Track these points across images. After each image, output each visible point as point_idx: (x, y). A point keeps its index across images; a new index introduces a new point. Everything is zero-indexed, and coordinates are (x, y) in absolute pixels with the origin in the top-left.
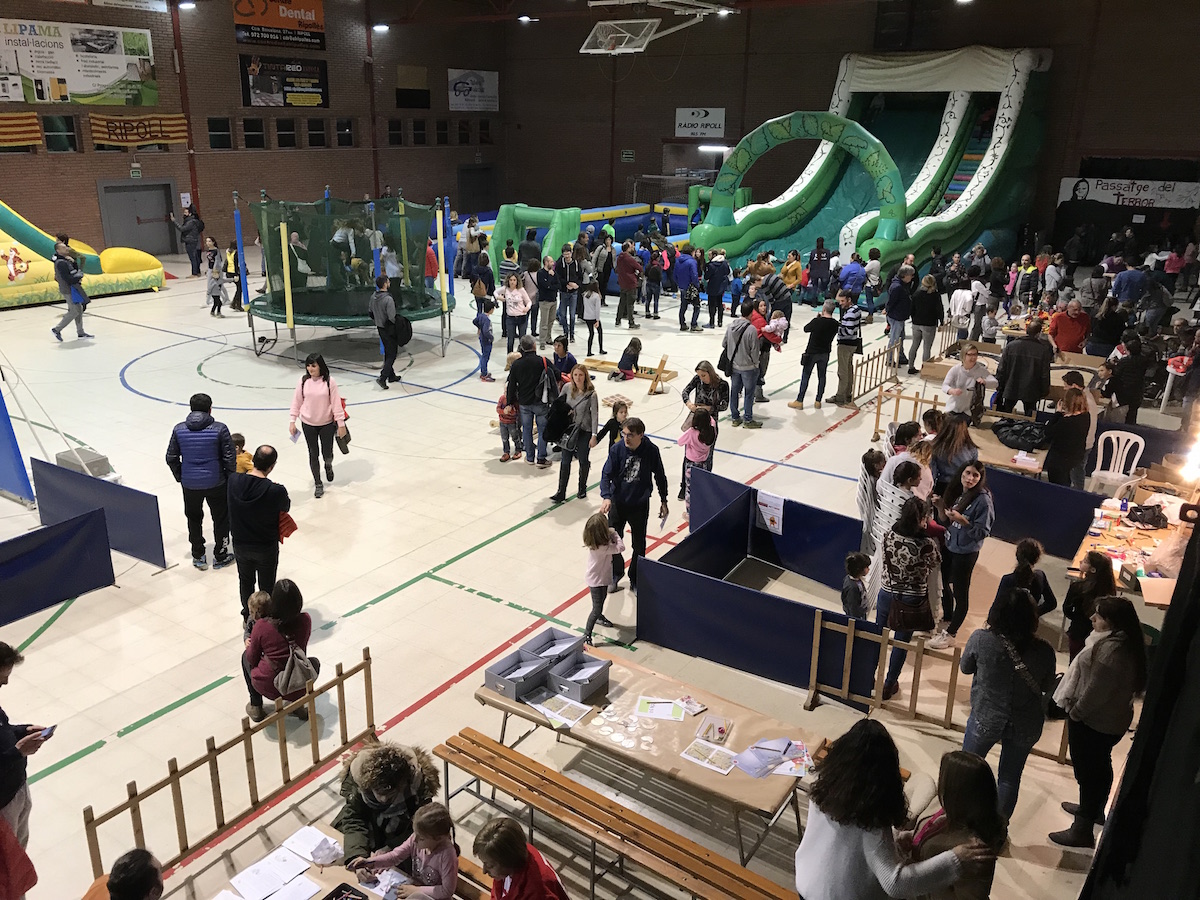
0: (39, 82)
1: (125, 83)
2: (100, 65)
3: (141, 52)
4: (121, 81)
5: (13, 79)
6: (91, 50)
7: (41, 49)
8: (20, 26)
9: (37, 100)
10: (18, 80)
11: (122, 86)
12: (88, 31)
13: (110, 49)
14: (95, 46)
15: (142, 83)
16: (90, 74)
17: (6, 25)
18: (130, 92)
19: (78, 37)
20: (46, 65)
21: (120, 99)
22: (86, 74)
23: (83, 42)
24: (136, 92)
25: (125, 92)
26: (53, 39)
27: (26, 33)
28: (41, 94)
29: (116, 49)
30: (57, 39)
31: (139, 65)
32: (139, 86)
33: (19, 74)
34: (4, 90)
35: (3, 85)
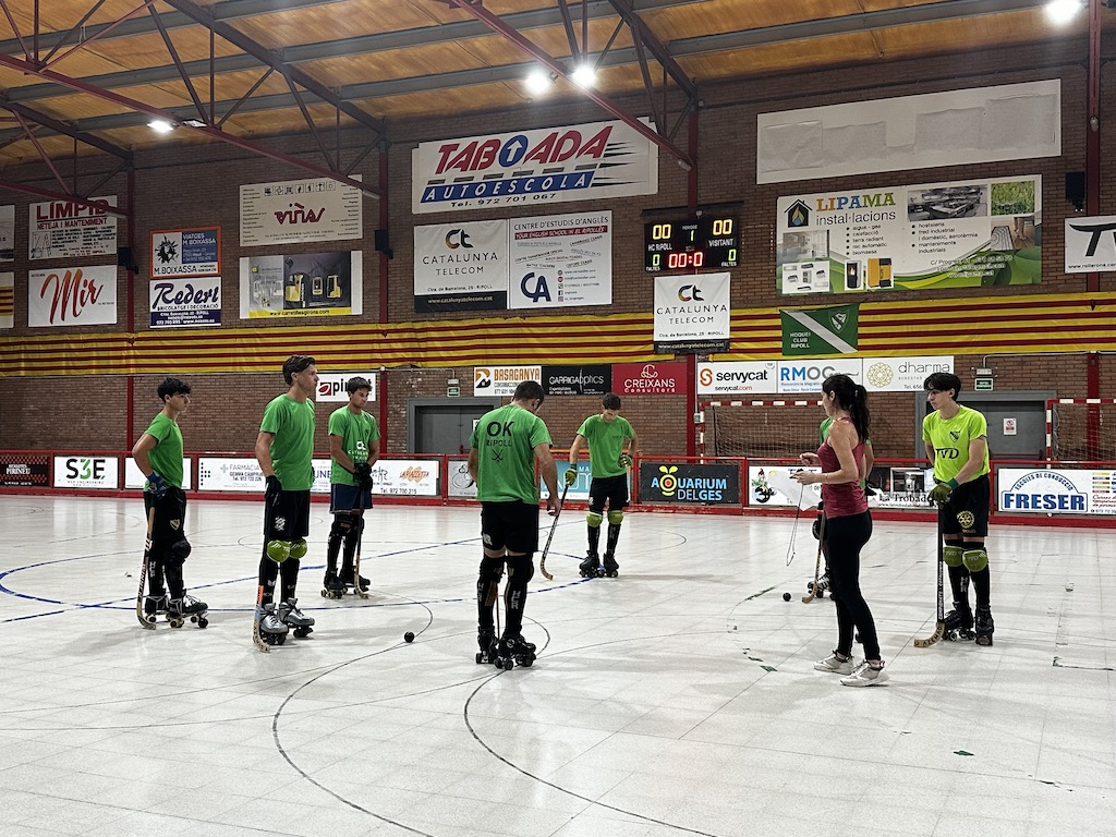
0: (853, 266)
1: (982, 255)
2: (948, 234)
3: (1021, 207)
4: (978, 253)
5: (818, 266)
6: (935, 215)
7: (862, 224)
8: (840, 199)
9: (847, 289)
10: (825, 266)
11: (979, 259)
12: (936, 192)
13: (969, 210)
14: (944, 210)
15: (1014, 252)
16: (928, 248)
17: (820, 201)
18: (989, 269)
19: (919, 200)
20: (866, 243)
21: (975, 276)
22: (923, 248)
23: (927, 207)
24: (1002, 266)
25: (984, 267)
26: (881, 210)
27: (845, 207)
28: (853, 282)
29: (979, 210)
30: (889, 209)
31: (1013, 227)
32: (1009, 258)
33: (828, 259)
34: (805, 280)
35: (805, 274)
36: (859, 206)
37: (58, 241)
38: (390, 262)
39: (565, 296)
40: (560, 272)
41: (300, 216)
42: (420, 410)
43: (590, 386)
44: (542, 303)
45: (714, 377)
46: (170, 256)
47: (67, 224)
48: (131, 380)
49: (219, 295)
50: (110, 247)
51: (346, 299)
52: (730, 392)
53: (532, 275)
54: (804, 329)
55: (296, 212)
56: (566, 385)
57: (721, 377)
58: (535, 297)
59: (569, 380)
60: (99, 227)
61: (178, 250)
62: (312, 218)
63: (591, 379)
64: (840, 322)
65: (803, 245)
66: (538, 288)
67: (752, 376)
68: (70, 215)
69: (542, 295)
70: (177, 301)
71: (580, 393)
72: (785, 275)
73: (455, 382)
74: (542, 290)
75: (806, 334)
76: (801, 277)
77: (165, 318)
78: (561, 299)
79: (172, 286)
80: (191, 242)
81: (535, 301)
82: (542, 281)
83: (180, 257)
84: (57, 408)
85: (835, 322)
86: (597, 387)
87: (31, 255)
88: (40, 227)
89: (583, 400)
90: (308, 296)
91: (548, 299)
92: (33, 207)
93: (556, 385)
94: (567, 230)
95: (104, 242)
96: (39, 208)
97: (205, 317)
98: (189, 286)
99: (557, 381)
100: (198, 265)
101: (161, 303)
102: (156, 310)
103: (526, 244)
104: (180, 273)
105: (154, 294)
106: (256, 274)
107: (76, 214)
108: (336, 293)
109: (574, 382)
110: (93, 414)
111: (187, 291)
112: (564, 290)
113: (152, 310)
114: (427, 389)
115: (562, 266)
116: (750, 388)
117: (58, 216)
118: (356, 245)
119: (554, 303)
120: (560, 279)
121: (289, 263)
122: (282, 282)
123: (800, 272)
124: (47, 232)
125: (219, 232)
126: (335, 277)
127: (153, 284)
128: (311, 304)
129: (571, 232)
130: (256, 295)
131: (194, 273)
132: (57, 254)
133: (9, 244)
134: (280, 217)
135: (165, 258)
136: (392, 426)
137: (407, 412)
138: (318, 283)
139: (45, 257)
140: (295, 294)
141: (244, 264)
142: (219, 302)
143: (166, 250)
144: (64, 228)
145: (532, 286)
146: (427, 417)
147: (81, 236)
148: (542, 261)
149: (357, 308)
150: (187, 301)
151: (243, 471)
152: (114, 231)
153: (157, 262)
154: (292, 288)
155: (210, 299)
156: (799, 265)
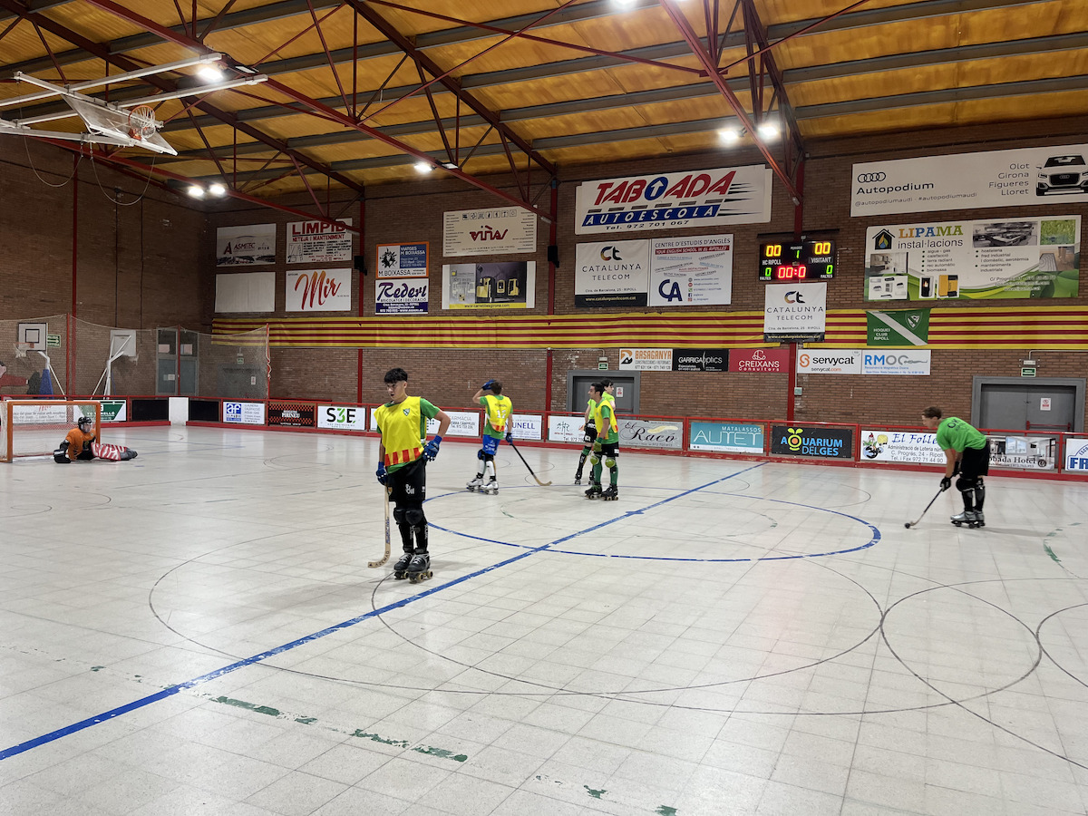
0: (928, 280)
1: (1031, 275)
2: (1005, 258)
3: (1065, 240)
4: (1029, 273)
5: (898, 279)
6: (995, 244)
7: (936, 248)
8: (918, 229)
9: (921, 297)
10: (904, 279)
11: (1029, 278)
12: (996, 225)
13: (1022, 240)
14: (1003, 239)
15: (1058, 273)
16: (989, 268)
17: (901, 230)
18: (1037, 285)
19: (982, 232)
20: (938, 263)
21: (1025, 292)
22: (985, 268)
23: (988, 237)
24: (1046, 283)
25: (1033, 284)
26: (951, 238)
27: (922, 235)
28: (926, 292)
29: (1031, 240)
30: (957, 238)
31: (1057, 254)
32: (1053, 277)
33: (907, 274)
34: (887, 290)
35: (888, 285)
36: (933, 235)
37: (308, 249)
38: (557, 270)
39: (693, 297)
40: (690, 280)
41: (489, 235)
42: (576, 379)
43: (710, 365)
44: (675, 302)
45: (811, 360)
46: (391, 262)
47: (315, 238)
48: (361, 351)
49: (427, 292)
50: (347, 255)
51: (522, 296)
52: (823, 372)
53: (668, 281)
54: (887, 326)
55: (486, 232)
56: (691, 364)
57: (817, 361)
58: (670, 298)
59: (694, 360)
60: (339, 241)
61: (397, 258)
62: (498, 236)
63: (712, 360)
64: (914, 322)
65: (886, 263)
66: (673, 291)
67: (841, 361)
68: (317, 231)
69: (675, 296)
70: (396, 296)
71: (702, 370)
72: (872, 285)
73: (605, 359)
74: (675, 293)
75: (886, 330)
76: (884, 287)
77: (387, 308)
78: (690, 300)
79: (392, 285)
80: (407, 253)
81: (670, 300)
82: (676, 286)
83: (399, 263)
84: (306, 370)
85: (910, 322)
86: (716, 366)
87: (288, 260)
88: (295, 240)
89: (705, 375)
90: (494, 294)
91: (680, 299)
92: (290, 226)
93: (684, 364)
94: (697, 248)
95: (342, 252)
96: (294, 226)
97: (416, 307)
98: (404, 285)
99: (685, 360)
100: (411, 270)
101: (383, 297)
102: (380, 302)
103: (664, 258)
104: (398, 276)
105: (378, 290)
106: (454, 277)
107: (322, 231)
108: (515, 292)
109: (699, 361)
110: (333, 375)
111: (403, 288)
112: (693, 293)
113: (377, 302)
114: (583, 364)
115: (692, 275)
116: (840, 369)
117: (308, 232)
118: (531, 257)
119: (685, 302)
120: (690, 285)
121: (479, 270)
122: (474, 283)
123: (883, 284)
124: (300, 243)
125: (428, 246)
126: (515, 280)
127: (378, 283)
128: (496, 300)
129: (700, 249)
130: (454, 292)
131: (409, 275)
132: (306, 259)
133: (272, 252)
134: (474, 235)
135: (387, 263)
136: (555, 389)
137: (566, 380)
138: (501, 284)
139: (298, 261)
140: (484, 292)
141: (446, 269)
142: (427, 296)
143: (388, 258)
144: (313, 241)
145: (667, 289)
146: (581, 384)
147: (325, 247)
148: (676, 271)
149: (530, 303)
150: (403, 296)
151: (459, 421)
152: (350, 244)
153: (381, 266)
154: (482, 288)
155: (420, 294)
156: (883, 278)
